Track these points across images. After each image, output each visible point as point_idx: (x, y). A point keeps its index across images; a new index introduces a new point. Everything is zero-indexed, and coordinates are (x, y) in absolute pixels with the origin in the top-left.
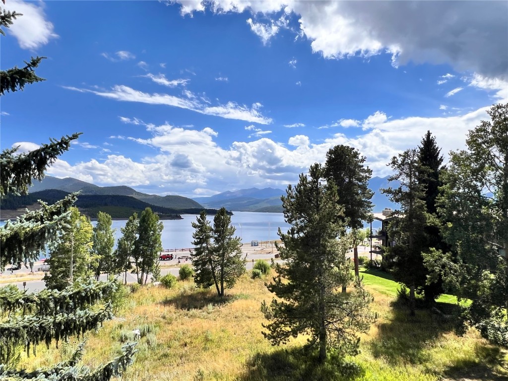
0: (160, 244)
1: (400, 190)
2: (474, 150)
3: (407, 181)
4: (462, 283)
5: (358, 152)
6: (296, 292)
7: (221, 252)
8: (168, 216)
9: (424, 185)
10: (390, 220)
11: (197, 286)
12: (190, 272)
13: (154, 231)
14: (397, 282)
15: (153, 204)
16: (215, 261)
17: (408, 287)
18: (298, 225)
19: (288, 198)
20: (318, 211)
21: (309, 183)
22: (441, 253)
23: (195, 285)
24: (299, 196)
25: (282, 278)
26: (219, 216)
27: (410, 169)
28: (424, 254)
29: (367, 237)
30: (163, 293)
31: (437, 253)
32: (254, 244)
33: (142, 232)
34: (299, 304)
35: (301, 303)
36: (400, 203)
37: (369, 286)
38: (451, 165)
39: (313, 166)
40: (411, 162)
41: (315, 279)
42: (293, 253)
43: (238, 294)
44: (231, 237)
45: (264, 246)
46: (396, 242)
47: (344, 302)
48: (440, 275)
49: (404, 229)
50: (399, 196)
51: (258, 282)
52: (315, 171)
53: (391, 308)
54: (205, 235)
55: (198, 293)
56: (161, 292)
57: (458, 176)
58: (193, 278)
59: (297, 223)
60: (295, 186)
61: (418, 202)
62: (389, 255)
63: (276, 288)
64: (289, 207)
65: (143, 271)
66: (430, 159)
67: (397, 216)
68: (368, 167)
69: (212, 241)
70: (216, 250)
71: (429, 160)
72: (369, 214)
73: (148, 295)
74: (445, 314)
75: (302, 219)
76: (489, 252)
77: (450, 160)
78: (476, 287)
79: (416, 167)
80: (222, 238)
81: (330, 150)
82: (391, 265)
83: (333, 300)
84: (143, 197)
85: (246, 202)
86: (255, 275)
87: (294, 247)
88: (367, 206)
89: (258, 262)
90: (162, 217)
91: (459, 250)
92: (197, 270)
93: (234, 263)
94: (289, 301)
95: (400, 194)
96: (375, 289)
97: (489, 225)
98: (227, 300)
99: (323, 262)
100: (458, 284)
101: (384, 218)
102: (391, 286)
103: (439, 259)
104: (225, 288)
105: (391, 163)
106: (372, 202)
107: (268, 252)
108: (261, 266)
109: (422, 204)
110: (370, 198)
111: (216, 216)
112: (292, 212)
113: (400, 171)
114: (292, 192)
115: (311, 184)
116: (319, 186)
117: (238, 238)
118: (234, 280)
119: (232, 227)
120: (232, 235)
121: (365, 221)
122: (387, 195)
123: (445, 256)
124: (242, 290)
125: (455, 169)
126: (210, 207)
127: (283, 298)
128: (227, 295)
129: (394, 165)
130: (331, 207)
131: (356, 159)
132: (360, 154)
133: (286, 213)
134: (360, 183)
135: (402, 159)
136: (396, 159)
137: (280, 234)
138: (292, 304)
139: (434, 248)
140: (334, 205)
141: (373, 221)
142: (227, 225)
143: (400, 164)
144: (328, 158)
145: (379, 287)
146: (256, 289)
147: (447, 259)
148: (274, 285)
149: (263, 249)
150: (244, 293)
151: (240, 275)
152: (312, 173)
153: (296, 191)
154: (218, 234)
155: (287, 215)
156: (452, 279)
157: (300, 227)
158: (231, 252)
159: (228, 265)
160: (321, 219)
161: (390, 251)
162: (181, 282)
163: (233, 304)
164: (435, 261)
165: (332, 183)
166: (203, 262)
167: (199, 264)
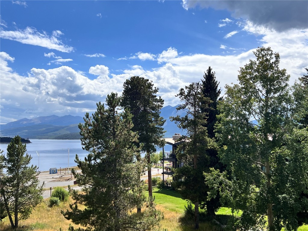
1: (186, 118)
2: (244, 85)
3: (192, 110)
4: (235, 197)
5: (152, 84)
6: (93, 216)
7: (15, 182)
9: (205, 113)
10: (178, 144)
14: (184, 199)
16: (9, 192)
17: (193, 203)
18: (95, 151)
19: (86, 126)
20: (114, 137)
21: (106, 112)
22: (219, 172)
24: (96, 124)
25: (78, 205)
26: (13, 144)
27: (194, 99)
28: (205, 174)
29: (160, 160)
31: (216, 172)
32: (53, 172)
34: (96, 228)
35: (98, 228)
36: (186, 129)
37: (161, 205)
38: (227, 96)
39: (110, 95)
40: (196, 93)
41: (111, 203)
42: (90, 179)
43: (34, 224)
44: (27, 166)
45: (63, 173)
46: (183, 164)
47: (138, 222)
48: (218, 191)
49: (189, 152)
50: (185, 122)
51: (55, 210)
52: (112, 100)
53: (180, 223)
57: (231, 106)
59: (94, 149)
60: (93, 115)
61: (201, 128)
62: (177, 175)
63: (73, 215)
64: (86, 135)
66: (211, 91)
67: (184, 141)
68: (160, 97)
70: (10, 180)
71: (210, 93)
72: (162, 139)
74: (223, 224)
75: (99, 146)
76: (255, 169)
77: (225, 92)
78: (246, 199)
79: (200, 98)
80: (16, 168)
81: (127, 80)
83: (128, 221)
85: (44, 129)
86: (53, 204)
87: (90, 173)
88: (159, 132)
89: (56, 189)
91: (233, 169)
93: (29, 192)
94: (86, 226)
95: (186, 121)
96: (166, 207)
97: (254, 147)
99: (119, 186)
100: (232, 198)
101: (173, 142)
102: (180, 204)
103: (217, 178)
104: (19, 219)
105: (179, 94)
106: (163, 129)
107: (68, 179)
108: (59, 194)
109: (204, 130)
110: (162, 125)
111: (9, 144)
112: (90, 139)
113: (186, 101)
114: (89, 120)
115: (108, 113)
116: (115, 114)
117: (34, 167)
118: (30, 210)
119: (27, 156)
120: (27, 164)
121: (158, 145)
122: (176, 122)
123: (222, 175)
124: (38, 219)
125: (229, 100)
126: (5, 135)
127: (80, 224)
128: (21, 226)
129: (182, 96)
130: (127, 134)
131: (150, 90)
132: (153, 85)
133: (83, 141)
134: (153, 112)
135: (188, 90)
136: (183, 91)
137: (78, 161)
138: (88, 229)
139: (213, 168)
140: (129, 132)
141: (165, 145)
142: (22, 153)
143: (186, 95)
144: (125, 88)
145: (170, 205)
146: (53, 217)
147: (223, 177)
148: (70, 212)
149: (62, 177)
150: (41, 222)
151: (36, 205)
152: (109, 102)
153: (93, 119)
154: (12, 164)
155: (85, 142)
156: (227, 194)
157: (97, 153)
158: (26, 182)
159: (23, 196)
160: (116, 145)
161: (178, 172)
164: (214, 180)
165: (126, 112)
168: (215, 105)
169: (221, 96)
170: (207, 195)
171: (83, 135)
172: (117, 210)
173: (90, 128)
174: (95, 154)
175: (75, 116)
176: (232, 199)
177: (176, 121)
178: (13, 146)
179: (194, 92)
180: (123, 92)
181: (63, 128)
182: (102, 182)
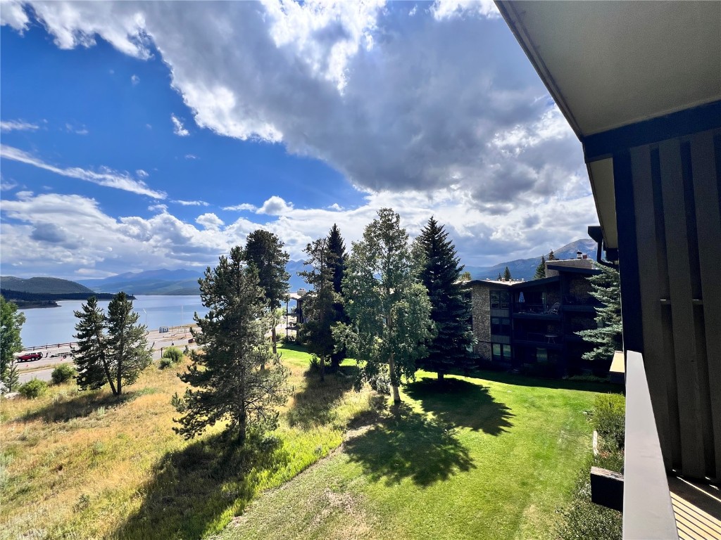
0: (19, 342)
1: (313, 273)
2: (369, 242)
3: (319, 265)
4: (360, 348)
5: (277, 238)
6: (214, 378)
7: (119, 343)
8: (35, 304)
9: (332, 269)
10: (304, 299)
11: (81, 389)
12: (70, 373)
13: (9, 325)
14: (309, 353)
16: (110, 355)
17: (319, 357)
18: (217, 308)
19: (207, 281)
20: (238, 293)
21: (230, 266)
22: (345, 325)
23: (78, 387)
24: (219, 279)
25: (197, 366)
27: (321, 255)
29: (283, 315)
30: (23, 406)
31: (342, 326)
32: (162, 331)
34: (217, 390)
35: (220, 389)
36: (313, 284)
38: (352, 253)
39: (234, 249)
41: (235, 362)
42: (211, 338)
43: (142, 389)
44: (133, 325)
45: (175, 331)
46: (309, 319)
47: (264, 380)
48: (344, 344)
49: (316, 307)
50: (313, 278)
51: (167, 372)
52: (236, 254)
53: (305, 378)
54: (95, 326)
55: (83, 397)
56: (18, 406)
57: (357, 262)
58: (75, 380)
59: (215, 306)
60: (214, 269)
61: (328, 283)
62: (303, 330)
63: (193, 378)
64: (207, 291)
66: (336, 247)
67: (310, 296)
68: (285, 252)
69: (105, 333)
70: (110, 342)
72: (287, 294)
74: (347, 375)
75: (222, 302)
76: (378, 322)
77: (352, 249)
78: (370, 350)
79: (326, 254)
80: (120, 328)
82: (305, 339)
83: (253, 380)
85: (152, 284)
86: (164, 365)
87: (212, 332)
88: (285, 287)
89: (168, 349)
90: (22, 306)
91: (358, 322)
92: (81, 370)
93: (136, 354)
94: (205, 388)
96: (290, 362)
97: (378, 300)
98: (125, 399)
100: (357, 349)
101: (299, 297)
102: (305, 358)
103: (344, 331)
104: (123, 385)
105: (307, 249)
106: (289, 284)
107: (181, 337)
108: (172, 354)
109: (330, 285)
110: (288, 279)
111: (111, 301)
112: (211, 295)
113: (313, 256)
114: (211, 275)
116: (240, 269)
117: (142, 326)
118: (136, 374)
119: (134, 314)
120: (134, 323)
121: (283, 300)
122: (303, 277)
123: (348, 328)
124: (147, 384)
125: (355, 256)
127: (199, 387)
128: (125, 393)
129: (309, 251)
130: (252, 290)
131: (275, 244)
132: (279, 239)
133: (204, 297)
134: (278, 266)
135: (315, 246)
136: (310, 246)
137: (197, 319)
138: (209, 391)
139: (340, 322)
140: (256, 288)
141: (289, 300)
142: (127, 311)
143: (313, 250)
144: (248, 242)
145: (294, 360)
146: (165, 380)
147: (349, 330)
148: (188, 375)
149: (174, 335)
150: (150, 386)
151: (144, 368)
152: (233, 256)
153: (215, 274)
154: (115, 323)
155: (205, 299)
156: (353, 346)
157: (219, 310)
158: (132, 343)
159: (129, 358)
160: (241, 301)
161: (304, 327)
162: (56, 388)
163: (134, 402)
164: (341, 333)
165: (252, 266)
166: (91, 359)
167: (85, 362)
168: (341, 260)
169: (346, 251)
170: (334, 348)
171: (203, 291)
172: (241, 369)
173: (211, 283)
174: (217, 310)
175: (190, 270)
176: (357, 351)
178: (116, 303)
179: (321, 248)
180: (246, 245)
181: (175, 283)
182: (226, 341)
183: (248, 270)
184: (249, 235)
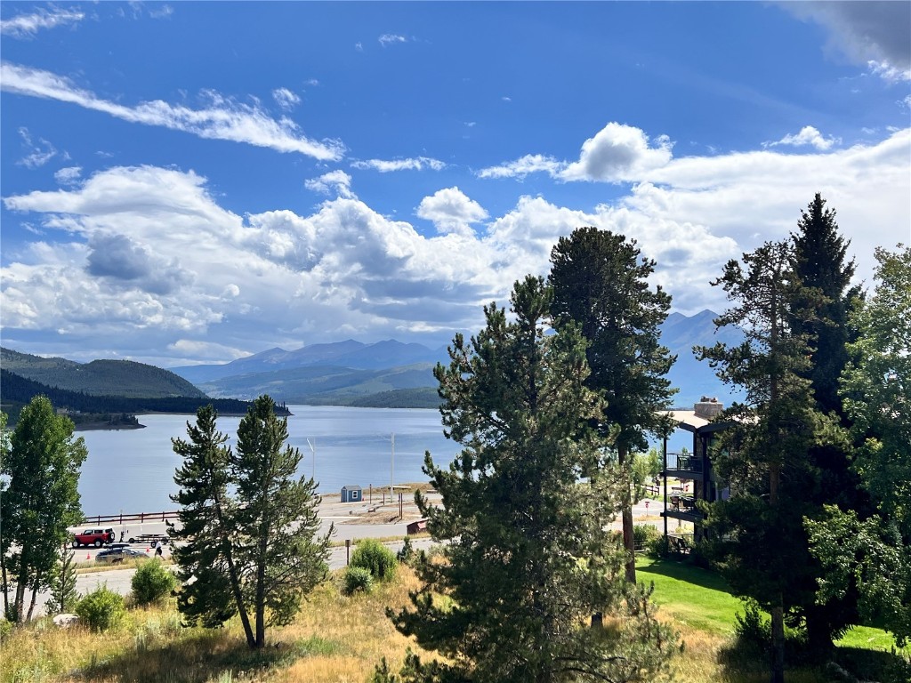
0: (76, 503)
1: (745, 351)
3: (763, 325)
5: (636, 248)
6: (473, 631)
7: (259, 521)
8: (98, 420)
9: (807, 337)
10: (717, 428)
11: (185, 622)
12: (166, 581)
13: (59, 465)
14: (736, 594)
15: (52, 386)
16: (242, 549)
17: (765, 608)
18: (480, 444)
19: (453, 371)
20: (533, 406)
21: (510, 332)
22: (853, 519)
23: (180, 618)
24: (484, 365)
25: (434, 594)
26: (253, 419)
27: (772, 294)
28: (810, 522)
29: (653, 473)
30: (83, 645)
31: (844, 519)
32: (350, 496)
33: (21, 468)
34: (481, 665)
35: (487, 664)
36: (744, 385)
38: (879, 285)
39: (521, 283)
40: (776, 274)
41: (526, 596)
42: (465, 524)
43: (306, 639)
44: (289, 478)
45: (377, 500)
46: (735, 489)
47: (605, 657)
48: (852, 578)
49: (756, 455)
50: (739, 365)
51: (359, 604)
52: (527, 298)
53: (722, 667)
54: (213, 475)
55: (190, 641)
56: (76, 644)
57: (897, 314)
58: (175, 599)
59: (475, 439)
60: (473, 339)
61: (793, 382)
62: (715, 523)
63: (419, 624)
64: (455, 397)
65: (23, 582)
66: (822, 270)
67: (737, 420)
68: (659, 288)
69: (231, 491)
70: (243, 517)
71: (819, 273)
72: (663, 413)
73: (38, 655)
74: (860, 678)
75: (492, 428)
77: (876, 272)
79: (788, 291)
80: (261, 483)
81: (561, 240)
82: (722, 550)
83: (576, 651)
84: (23, 364)
85: (327, 378)
86: (353, 585)
87: (469, 506)
88: (657, 391)
89: (362, 546)
90: (81, 424)
92: (187, 577)
93: (295, 551)
94: (452, 657)
95: (746, 361)
96: (677, 616)
98: (273, 659)
99: (548, 548)
100: (898, 600)
102: (719, 607)
103: (850, 536)
104: (269, 623)
105: (724, 279)
106: (670, 382)
107: (390, 517)
108: (371, 558)
109: (802, 387)
110: (665, 370)
111: (244, 418)
112: (465, 408)
113: (746, 299)
114: (464, 354)
115: (515, 334)
116: (537, 339)
117: (307, 480)
118: (295, 601)
119: (290, 452)
120: (290, 473)
121: (652, 431)
122: (713, 364)
123: (864, 527)
124: (316, 627)
125: (889, 296)
126: (224, 394)
127: (436, 651)
128: (273, 645)
129: (731, 285)
130: (570, 397)
131: (628, 267)
132: (639, 252)
133: (448, 414)
134: (637, 332)
135: (751, 267)
136: (735, 268)
137: (430, 470)
138: (460, 666)
139: (836, 507)
140: (579, 392)
141: (673, 431)
142: (277, 444)
143: (746, 282)
144: (555, 263)
145: (688, 609)
146: (356, 625)
147: (869, 535)
148: (412, 615)
149: (374, 511)
150: (323, 635)
151: (312, 587)
152: (520, 304)
153: (474, 352)
154: (251, 471)
155: (451, 417)
156: (883, 588)
157: (484, 450)
158: (286, 522)
159: (279, 560)
160: (543, 429)
161: (719, 513)
162: (139, 613)
163: (291, 669)
164: (840, 541)
165: (570, 331)
166: (205, 552)
167: (193, 559)
168: (841, 310)
169: (854, 281)
170: (817, 587)
171: (447, 397)
172: (541, 618)
173: (466, 376)
174: (478, 450)
175: (406, 342)
176: (897, 604)
177: (714, 360)
178: (254, 423)
179: (770, 272)
180: (550, 273)
181: (375, 375)
182: (503, 533)
183: (559, 342)
184: (556, 242)
